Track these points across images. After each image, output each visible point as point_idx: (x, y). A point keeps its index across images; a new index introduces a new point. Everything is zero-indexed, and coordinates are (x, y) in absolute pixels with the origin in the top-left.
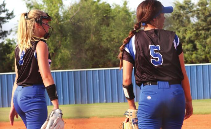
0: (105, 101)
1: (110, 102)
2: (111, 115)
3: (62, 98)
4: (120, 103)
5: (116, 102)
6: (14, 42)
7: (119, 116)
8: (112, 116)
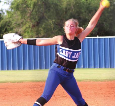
0: (82, 66)
1: (87, 68)
2: (87, 79)
3: (44, 63)
4: (96, 69)
5: (92, 68)
6: (3, 12)
7: (94, 80)
8: (89, 80)
